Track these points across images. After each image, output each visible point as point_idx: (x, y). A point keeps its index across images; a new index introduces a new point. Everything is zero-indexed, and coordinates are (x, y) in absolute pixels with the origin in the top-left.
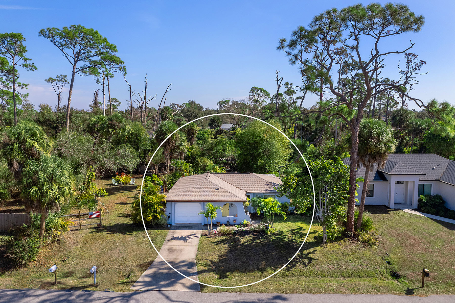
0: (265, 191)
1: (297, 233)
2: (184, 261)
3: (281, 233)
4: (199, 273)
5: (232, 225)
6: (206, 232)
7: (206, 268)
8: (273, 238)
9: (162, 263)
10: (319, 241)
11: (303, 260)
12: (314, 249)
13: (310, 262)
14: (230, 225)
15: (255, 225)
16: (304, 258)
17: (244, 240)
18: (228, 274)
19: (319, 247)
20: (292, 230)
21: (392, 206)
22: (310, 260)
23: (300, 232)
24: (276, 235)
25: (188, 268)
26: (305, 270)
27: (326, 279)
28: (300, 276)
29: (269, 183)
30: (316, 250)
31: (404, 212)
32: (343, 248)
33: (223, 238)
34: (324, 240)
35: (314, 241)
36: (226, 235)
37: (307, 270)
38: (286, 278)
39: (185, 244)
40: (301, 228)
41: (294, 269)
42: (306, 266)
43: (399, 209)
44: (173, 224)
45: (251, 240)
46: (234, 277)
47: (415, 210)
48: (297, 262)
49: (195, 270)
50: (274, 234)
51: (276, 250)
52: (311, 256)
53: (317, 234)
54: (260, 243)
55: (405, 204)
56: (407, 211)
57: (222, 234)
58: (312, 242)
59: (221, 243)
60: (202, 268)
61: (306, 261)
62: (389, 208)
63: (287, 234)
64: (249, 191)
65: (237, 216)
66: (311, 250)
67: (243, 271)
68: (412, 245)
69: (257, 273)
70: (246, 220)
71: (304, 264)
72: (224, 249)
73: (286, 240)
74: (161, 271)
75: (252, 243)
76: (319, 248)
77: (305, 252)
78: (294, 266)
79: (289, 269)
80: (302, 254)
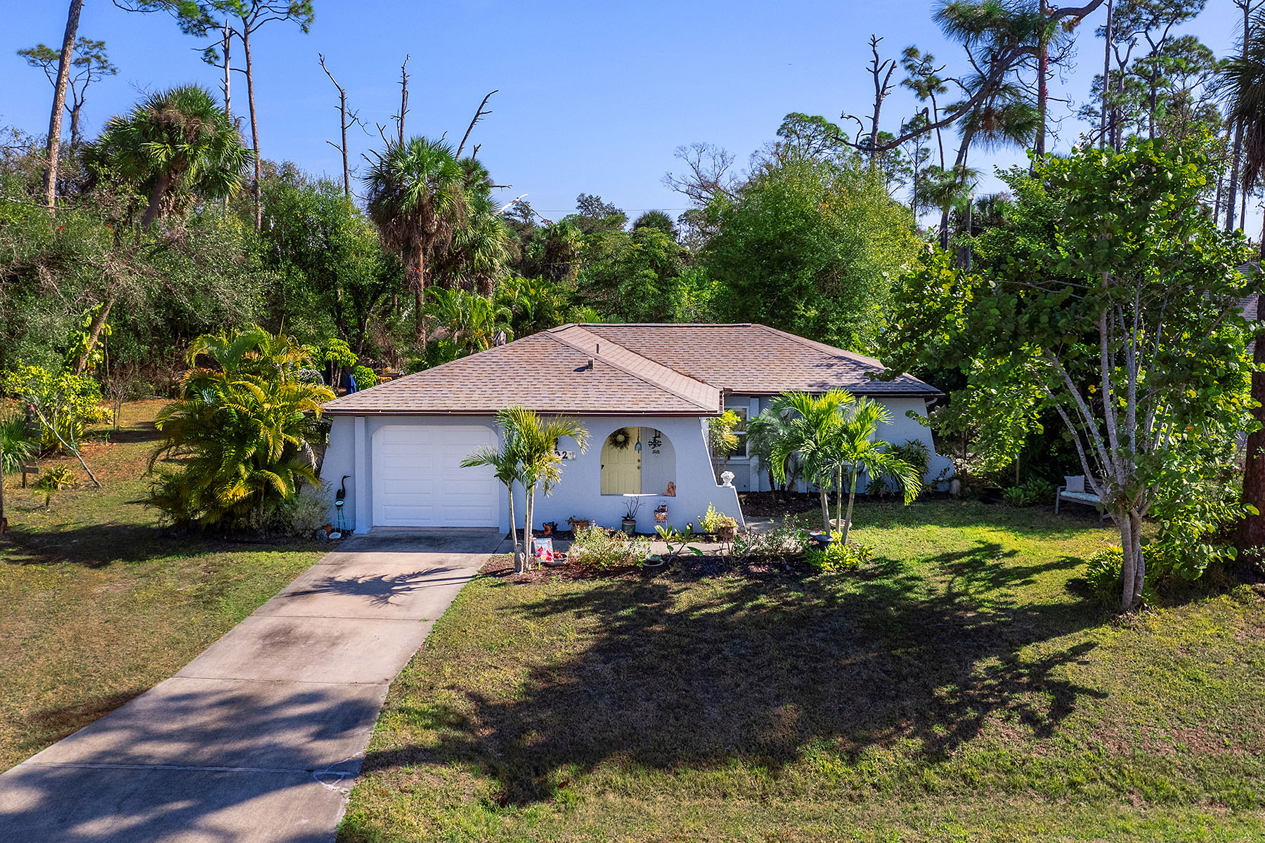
1: (975, 566)
2: (315, 698)
3: (891, 567)
5: (645, 534)
6: (504, 559)
7: (431, 738)
8: (850, 588)
9: (183, 703)
10: (1098, 600)
11: (1024, 698)
12: (1080, 637)
13: (1062, 710)
14: (635, 534)
16: (1029, 687)
18: (561, 774)
19: (1106, 629)
20: (946, 557)
22: (1064, 698)
23: (990, 562)
24: (865, 575)
25: (319, 736)
27: (1182, 812)
28: (1011, 789)
29: (835, 361)
30: (1089, 646)
33: (584, 586)
34: (1129, 592)
35: (1067, 599)
36: (604, 574)
37: (1053, 758)
38: (926, 805)
39: (375, 610)
40: (992, 550)
41: (971, 750)
42: (1044, 732)
44: (361, 529)
45: (731, 597)
48: (988, 707)
49: (358, 744)
50: (853, 571)
51: (862, 642)
52: (1068, 672)
53: (1080, 572)
54: (775, 609)
57: (586, 568)
58: (1060, 607)
59: (565, 609)
60: (400, 736)
61: (1040, 702)
63: (923, 571)
64: (739, 387)
65: (671, 490)
66: (1060, 644)
67: (659, 756)
69: (742, 773)
70: (718, 510)
71: (1029, 718)
73: (918, 595)
75: (731, 611)
76: (1105, 634)
77: (1027, 654)
78: (969, 730)
79: (935, 753)
80: (1012, 663)
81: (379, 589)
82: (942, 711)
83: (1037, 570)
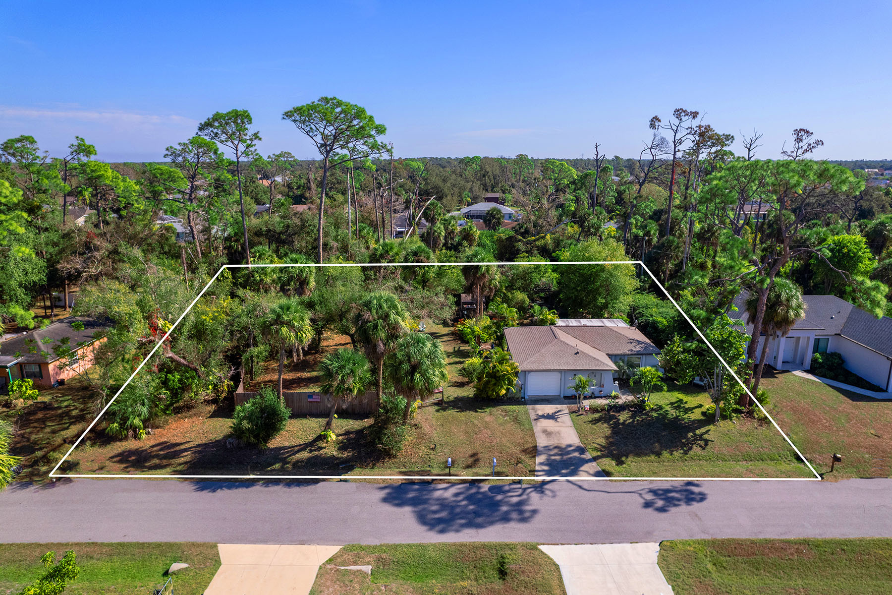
0: (630, 352)
1: (679, 407)
2: (570, 446)
3: (661, 408)
4: (594, 459)
5: (598, 397)
6: (574, 407)
7: (599, 453)
8: (655, 414)
9: (547, 448)
10: (709, 419)
11: (699, 442)
12: (707, 428)
13: (706, 444)
14: (595, 398)
15: (625, 398)
16: (699, 440)
17: (623, 417)
18: (623, 459)
20: (672, 404)
21: (779, 365)
22: (706, 442)
23: (682, 406)
24: (656, 410)
25: (581, 454)
26: (703, 453)
27: (728, 463)
28: (700, 460)
29: (632, 341)
30: (709, 430)
31: (794, 375)
32: (738, 427)
33: (597, 415)
34: (716, 418)
35: (702, 418)
36: (599, 412)
37: (706, 454)
38: (686, 462)
39: (557, 424)
40: (681, 401)
41: (691, 453)
42: (704, 449)
43: (788, 371)
44: (526, 397)
45: (631, 418)
46: (631, 462)
47: (807, 371)
48: (693, 444)
49: (588, 456)
50: (652, 409)
51: (664, 430)
52: (706, 436)
53: (704, 409)
54: (642, 421)
55: (793, 362)
56: (798, 373)
57: (594, 410)
58: (701, 420)
59: (598, 423)
60: (596, 454)
61: (702, 443)
62: (776, 370)
63: (668, 408)
64: (611, 353)
65: (603, 386)
66: (703, 430)
67: (638, 455)
68: (813, 422)
69: (653, 457)
70: (615, 392)
71: (701, 446)
72: (604, 429)
73: (669, 416)
74: (553, 458)
75: (634, 421)
76: (711, 427)
77: (698, 432)
78: (691, 449)
79: (686, 453)
80: (695, 434)
81: (551, 417)
82: (684, 445)
83: (694, 408)
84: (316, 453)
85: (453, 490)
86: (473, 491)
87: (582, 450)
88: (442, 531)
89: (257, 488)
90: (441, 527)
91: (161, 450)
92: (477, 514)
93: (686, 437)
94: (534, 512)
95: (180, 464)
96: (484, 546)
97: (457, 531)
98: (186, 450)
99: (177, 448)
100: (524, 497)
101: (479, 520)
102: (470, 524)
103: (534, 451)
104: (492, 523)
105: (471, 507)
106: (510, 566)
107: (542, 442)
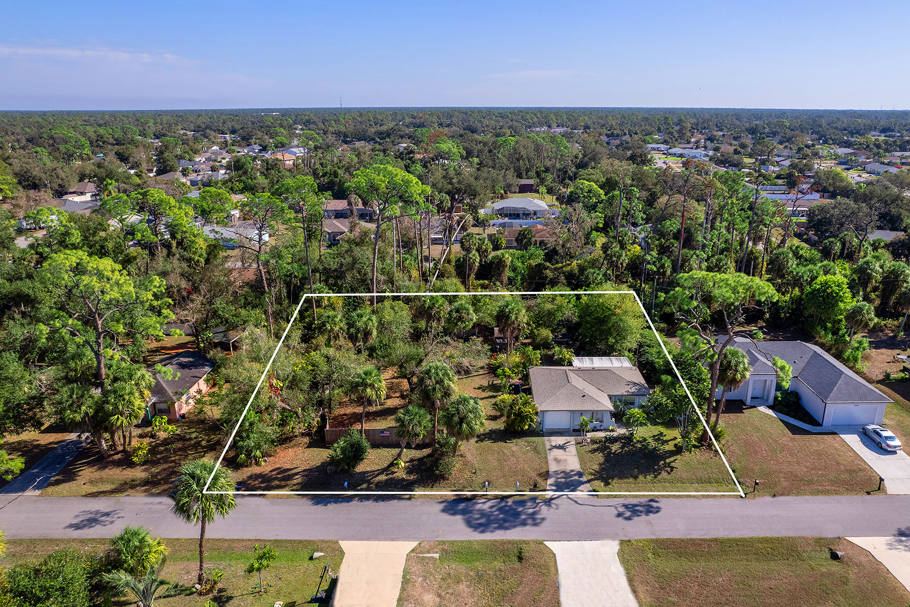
0: (626, 394)
1: (659, 439)
2: (573, 471)
3: (645, 440)
4: (589, 481)
5: (599, 430)
6: (580, 438)
7: (593, 477)
8: (639, 446)
9: (556, 473)
10: (678, 450)
12: (675, 457)
13: (672, 471)
14: (597, 431)
15: (622, 431)
16: (667, 467)
17: (615, 447)
18: (610, 481)
19: (679, 456)
20: (654, 436)
21: (749, 402)
22: (672, 468)
23: (661, 438)
24: (641, 442)
25: (579, 477)
26: (669, 477)
28: (665, 481)
30: (676, 459)
31: (759, 411)
32: (698, 457)
33: (596, 446)
34: (683, 450)
35: (674, 449)
36: (597, 443)
39: (565, 453)
40: (662, 434)
41: (660, 477)
42: (669, 474)
43: (755, 407)
44: (544, 430)
45: (621, 448)
46: (615, 482)
47: (770, 407)
48: (662, 470)
49: (584, 479)
50: (638, 441)
51: (644, 459)
52: (673, 464)
53: (676, 442)
54: (628, 451)
55: (762, 398)
56: (762, 409)
57: (594, 441)
58: (673, 451)
59: (595, 452)
60: (590, 477)
61: (669, 469)
62: (745, 405)
63: (650, 440)
64: (611, 394)
65: (603, 421)
66: (672, 459)
67: (621, 478)
68: (756, 452)
69: (631, 480)
70: (612, 426)
71: (667, 472)
72: (600, 457)
73: (650, 447)
74: (560, 480)
75: (622, 452)
76: (679, 457)
77: (668, 461)
78: (660, 474)
79: (656, 477)
80: (665, 463)
81: (562, 447)
82: (656, 470)
83: (669, 441)
84: (391, 476)
85: (489, 504)
86: (503, 504)
87: (580, 474)
88: (482, 532)
89: (355, 502)
90: (482, 529)
91: (278, 474)
92: (505, 521)
93: (658, 465)
94: (543, 519)
95: (295, 485)
96: (509, 542)
97: (492, 532)
98: (296, 474)
99: (290, 473)
100: (537, 509)
101: (507, 525)
102: (501, 527)
103: (546, 475)
104: (515, 527)
105: (501, 516)
106: (525, 554)
107: (553, 467)
